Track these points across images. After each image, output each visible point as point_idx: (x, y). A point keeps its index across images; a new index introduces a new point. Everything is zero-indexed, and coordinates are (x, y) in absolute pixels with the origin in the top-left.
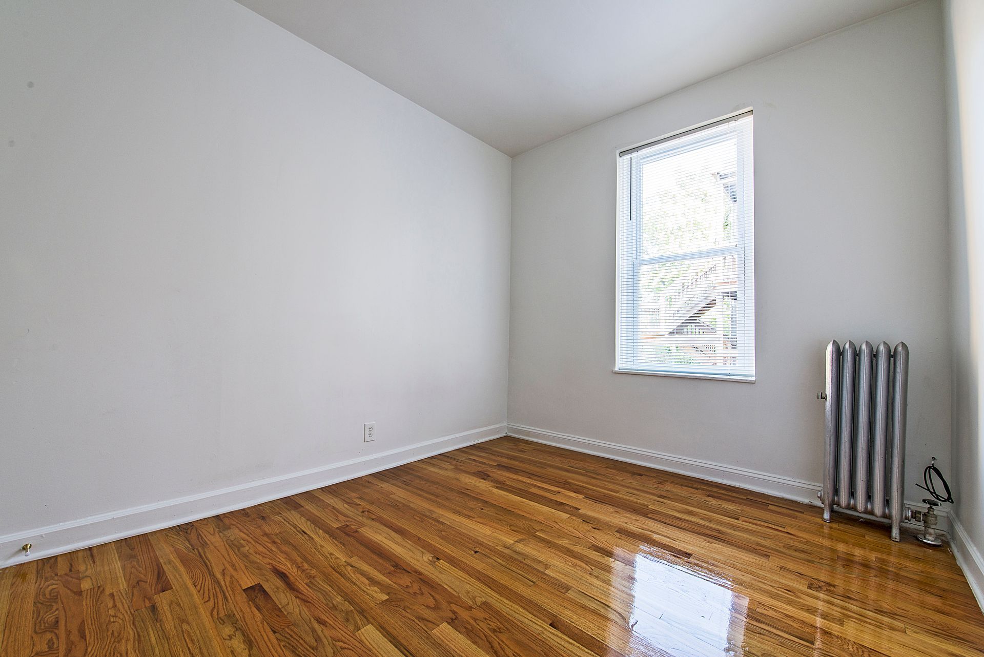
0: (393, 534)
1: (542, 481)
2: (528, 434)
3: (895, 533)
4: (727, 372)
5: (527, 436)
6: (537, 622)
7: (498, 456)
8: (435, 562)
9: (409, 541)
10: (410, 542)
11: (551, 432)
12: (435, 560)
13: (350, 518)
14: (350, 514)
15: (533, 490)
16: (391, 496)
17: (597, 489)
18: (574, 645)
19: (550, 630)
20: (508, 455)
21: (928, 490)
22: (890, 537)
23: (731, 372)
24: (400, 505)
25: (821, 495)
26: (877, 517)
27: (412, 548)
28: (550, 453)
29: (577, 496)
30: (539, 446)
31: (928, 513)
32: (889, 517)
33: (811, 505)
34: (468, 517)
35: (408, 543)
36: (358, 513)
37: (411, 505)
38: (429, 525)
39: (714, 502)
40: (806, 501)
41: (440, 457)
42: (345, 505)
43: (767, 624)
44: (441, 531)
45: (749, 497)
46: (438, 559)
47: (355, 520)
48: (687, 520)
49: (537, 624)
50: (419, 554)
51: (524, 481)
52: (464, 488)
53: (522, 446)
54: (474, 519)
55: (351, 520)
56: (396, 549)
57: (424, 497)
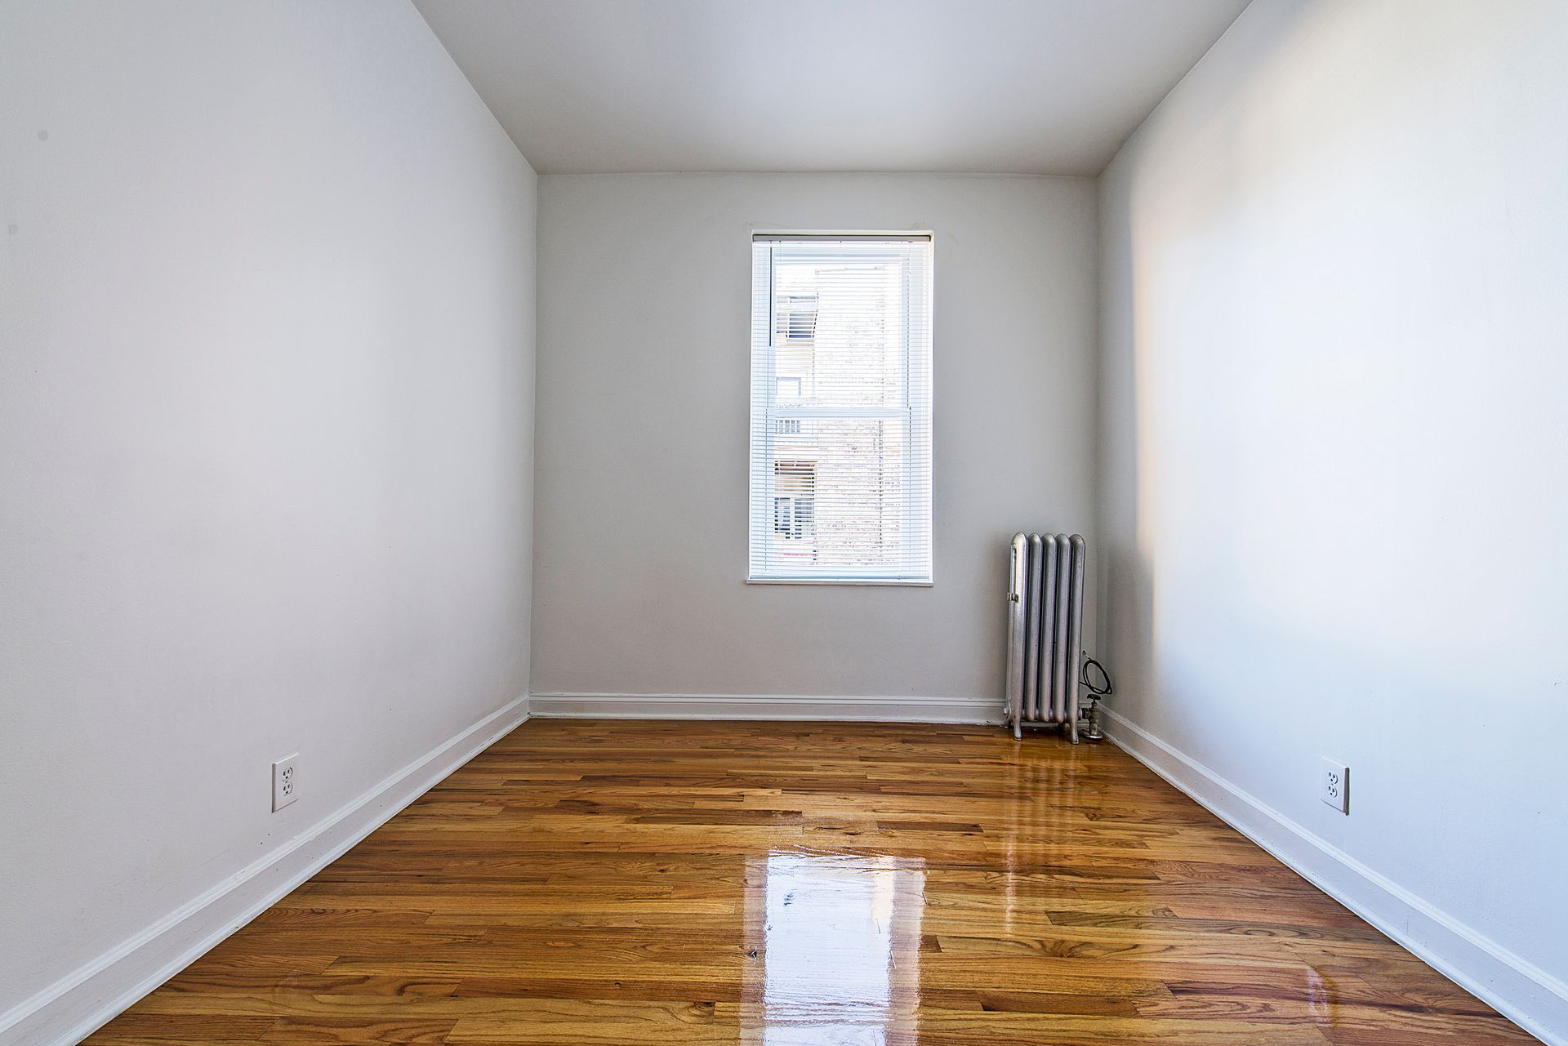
0: (549, 1004)
1: (694, 785)
2: (580, 706)
3: (1075, 736)
4: (897, 574)
5: (577, 711)
6: (969, 1017)
7: (564, 761)
8: (711, 1014)
9: (607, 1002)
10: (610, 1002)
11: (631, 695)
12: (706, 1009)
13: (380, 1022)
14: (373, 1012)
15: (700, 804)
16: (427, 922)
17: (782, 772)
18: (1038, 1019)
19: (996, 1018)
20: (583, 754)
21: (1087, 684)
22: (1070, 741)
23: (902, 574)
24: (482, 933)
25: (1009, 712)
26: (1046, 722)
27: (631, 1012)
28: (645, 732)
29: (772, 793)
30: (612, 725)
31: (1093, 708)
32: (1068, 720)
33: (988, 726)
34: (658, 896)
35: (611, 1006)
36: (388, 1000)
37: (510, 922)
38: (604, 947)
39: (918, 749)
40: (982, 721)
41: (433, 796)
42: (321, 997)
43: (1117, 877)
44: (644, 947)
45: (938, 732)
46: (708, 1004)
47: (403, 1021)
48: (923, 782)
49: (971, 1020)
50: (662, 1015)
51: (666, 793)
52: (578, 843)
53: (585, 732)
54: (672, 897)
55: (388, 1026)
56: (598, 1032)
57: (516, 894)
